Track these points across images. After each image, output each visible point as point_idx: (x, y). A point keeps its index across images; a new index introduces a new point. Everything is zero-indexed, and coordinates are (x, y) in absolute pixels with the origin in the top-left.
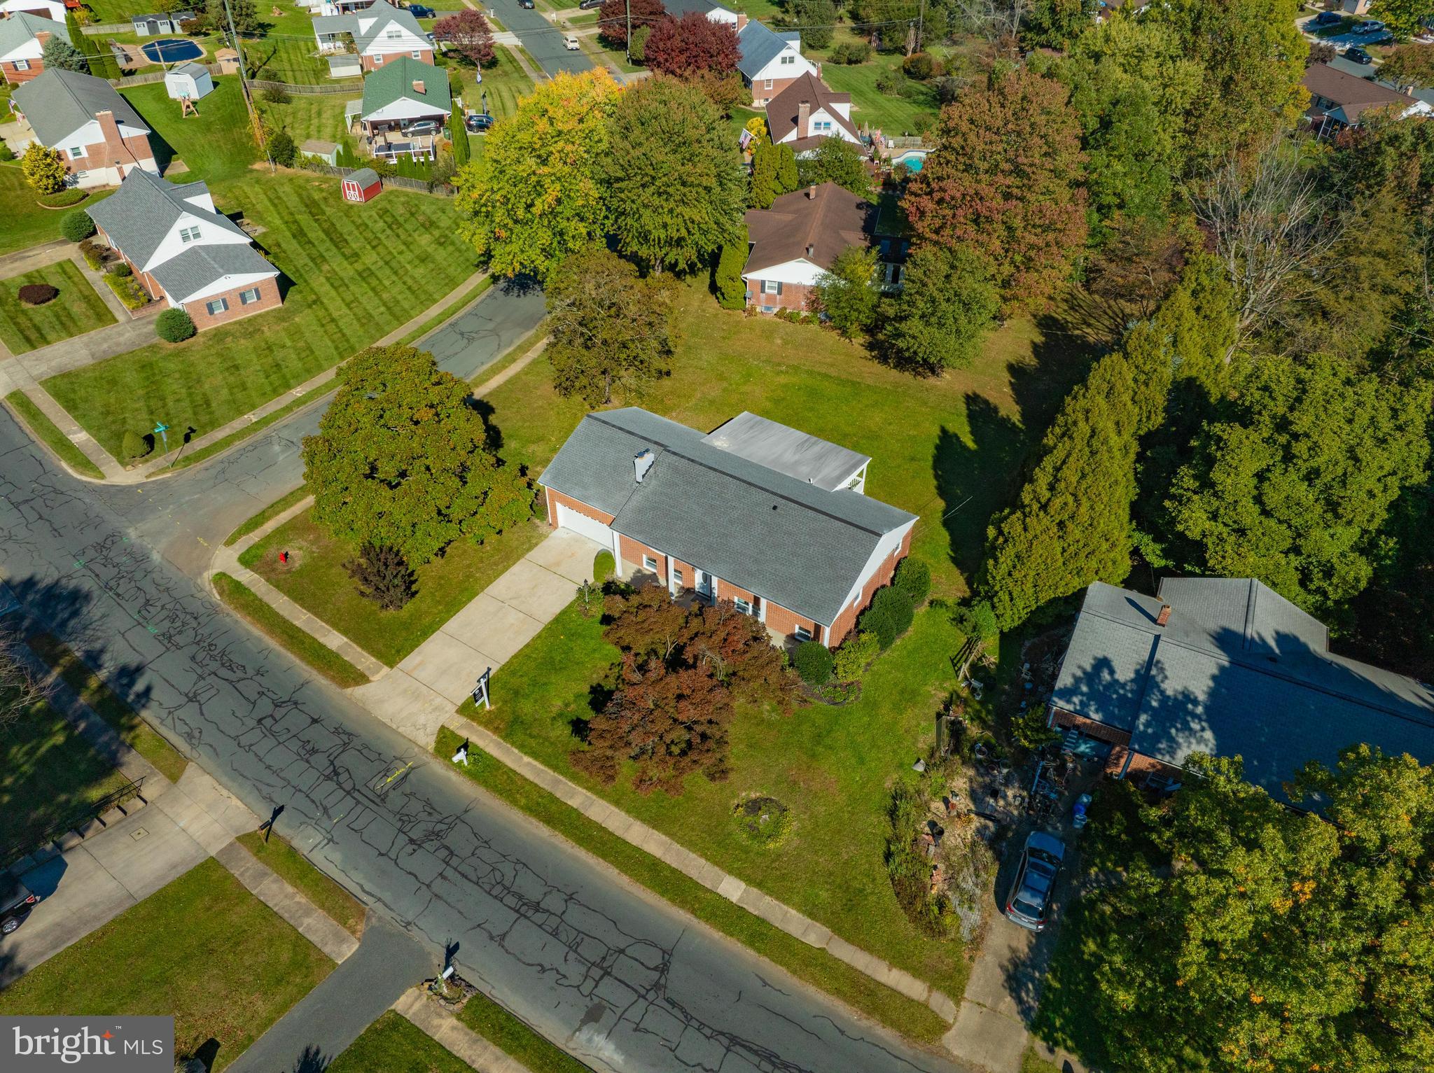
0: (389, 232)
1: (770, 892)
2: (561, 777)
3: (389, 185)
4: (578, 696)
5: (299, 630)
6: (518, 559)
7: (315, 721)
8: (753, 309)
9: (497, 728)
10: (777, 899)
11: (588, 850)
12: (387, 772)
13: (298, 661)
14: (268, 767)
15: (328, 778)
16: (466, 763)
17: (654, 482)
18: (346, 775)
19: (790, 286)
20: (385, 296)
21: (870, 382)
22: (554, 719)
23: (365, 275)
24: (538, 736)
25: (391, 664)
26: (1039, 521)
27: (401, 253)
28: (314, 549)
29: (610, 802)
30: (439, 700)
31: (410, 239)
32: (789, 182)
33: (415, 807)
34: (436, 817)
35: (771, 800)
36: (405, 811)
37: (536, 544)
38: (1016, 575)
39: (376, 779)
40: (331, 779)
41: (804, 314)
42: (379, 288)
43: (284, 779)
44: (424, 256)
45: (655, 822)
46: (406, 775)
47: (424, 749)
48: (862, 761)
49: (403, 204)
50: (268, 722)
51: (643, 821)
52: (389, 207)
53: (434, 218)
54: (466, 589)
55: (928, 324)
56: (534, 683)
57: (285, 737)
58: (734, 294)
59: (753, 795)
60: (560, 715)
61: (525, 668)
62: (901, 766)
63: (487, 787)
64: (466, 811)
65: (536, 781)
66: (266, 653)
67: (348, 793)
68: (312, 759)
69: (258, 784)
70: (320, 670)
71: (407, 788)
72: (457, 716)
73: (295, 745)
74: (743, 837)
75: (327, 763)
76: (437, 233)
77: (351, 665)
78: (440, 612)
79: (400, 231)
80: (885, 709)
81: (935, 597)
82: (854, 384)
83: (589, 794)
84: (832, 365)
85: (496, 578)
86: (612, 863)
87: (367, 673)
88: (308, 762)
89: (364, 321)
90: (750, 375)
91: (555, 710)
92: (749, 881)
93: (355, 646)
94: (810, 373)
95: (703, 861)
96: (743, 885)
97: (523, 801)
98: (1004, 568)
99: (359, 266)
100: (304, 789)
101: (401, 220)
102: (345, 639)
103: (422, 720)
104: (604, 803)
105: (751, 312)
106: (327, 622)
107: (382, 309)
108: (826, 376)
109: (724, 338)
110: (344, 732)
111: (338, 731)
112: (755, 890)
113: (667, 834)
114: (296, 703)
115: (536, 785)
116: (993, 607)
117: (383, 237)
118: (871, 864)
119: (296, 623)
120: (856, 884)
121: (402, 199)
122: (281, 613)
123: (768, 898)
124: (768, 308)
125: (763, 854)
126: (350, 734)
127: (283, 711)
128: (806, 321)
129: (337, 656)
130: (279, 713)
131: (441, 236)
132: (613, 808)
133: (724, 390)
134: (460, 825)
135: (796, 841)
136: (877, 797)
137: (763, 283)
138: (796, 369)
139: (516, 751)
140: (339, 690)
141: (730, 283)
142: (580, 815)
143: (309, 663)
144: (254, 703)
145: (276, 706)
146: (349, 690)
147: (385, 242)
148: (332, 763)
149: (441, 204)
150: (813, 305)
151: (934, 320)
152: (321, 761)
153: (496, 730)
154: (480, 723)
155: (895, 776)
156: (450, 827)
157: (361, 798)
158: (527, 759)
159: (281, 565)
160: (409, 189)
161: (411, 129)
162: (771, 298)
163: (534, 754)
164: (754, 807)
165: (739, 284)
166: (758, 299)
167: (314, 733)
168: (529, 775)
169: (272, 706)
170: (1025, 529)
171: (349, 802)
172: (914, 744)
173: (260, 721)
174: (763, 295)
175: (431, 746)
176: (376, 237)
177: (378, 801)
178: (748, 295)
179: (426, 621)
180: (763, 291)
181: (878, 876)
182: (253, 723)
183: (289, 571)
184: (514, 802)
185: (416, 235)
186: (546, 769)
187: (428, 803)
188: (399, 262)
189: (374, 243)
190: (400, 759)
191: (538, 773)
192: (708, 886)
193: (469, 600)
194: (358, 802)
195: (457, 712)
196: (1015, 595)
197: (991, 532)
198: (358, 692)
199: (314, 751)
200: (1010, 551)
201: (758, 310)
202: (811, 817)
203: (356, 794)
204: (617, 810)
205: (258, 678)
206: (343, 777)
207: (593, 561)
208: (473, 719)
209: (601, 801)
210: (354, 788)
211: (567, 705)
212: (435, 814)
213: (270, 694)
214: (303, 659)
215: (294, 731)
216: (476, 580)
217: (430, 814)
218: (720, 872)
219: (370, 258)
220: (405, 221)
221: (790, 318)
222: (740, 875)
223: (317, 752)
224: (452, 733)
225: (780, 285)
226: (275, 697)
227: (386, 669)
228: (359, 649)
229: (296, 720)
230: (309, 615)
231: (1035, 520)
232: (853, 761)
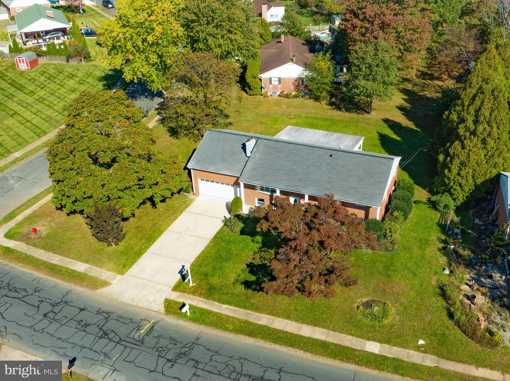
0: (48, 81)
1: (395, 345)
2: (249, 311)
3: (42, 61)
4: (243, 271)
5: (56, 265)
6: (182, 212)
7: (82, 310)
8: (266, 93)
9: (201, 294)
10: (400, 347)
11: (281, 345)
12: (139, 328)
13: (60, 281)
14: (59, 339)
15: (101, 337)
16: (188, 314)
17: (258, 155)
18: (113, 334)
19: (285, 79)
20: (56, 108)
21: (338, 118)
22: (233, 283)
23: (41, 100)
24: (227, 293)
25: (122, 273)
26: (472, 141)
27: (59, 89)
28: (53, 224)
29: (284, 318)
30: (158, 287)
31: (62, 83)
32: (267, 37)
33: (164, 342)
34: (179, 345)
35: (376, 301)
36: (158, 345)
37: (190, 204)
38: (463, 173)
39: (133, 333)
40: (104, 338)
41: (294, 93)
42: (51, 105)
43: (72, 343)
44: (73, 90)
45: (315, 323)
46: (152, 327)
47: (159, 313)
48: (415, 275)
49: (54, 69)
50: (51, 315)
51: (308, 324)
52: (45, 70)
53: (73, 73)
54: (156, 230)
55: (368, 80)
56: (214, 269)
57: (65, 321)
58: (256, 86)
59: (364, 300)
60: (237, 281)
61: (206, 262)
62: (436, 273)
63: (205, 324)
64: (197, 339)
65: (235, 316)
66: (37, 280)
67: (118, 343)
68: (86, 329)
69: (54, 349)
70: (76, 283)
71: (155, 334)
72: (173, 292)
73: (73, 324)
74: (367, 321)
75: (98, 330)
76: (78, 79)
77: (96, 278)
78: (143, 243)
79: (56, 80)
80: (415, 250)
81: (415, 199)
82: (330, 120)
83: (270, 316)
84: (316, 114)
85: (171, 223)
86: (297, 348)
87: (108, 280)
88: (84, 331)
89: (47, 119)
90: (276, 121)
91: (232, 280)
92: (381, 341)
93: (95, 267)
94: (307, 117)
95: (350, 337)
96: (378, 344)
97: (231, 327)
98: (455, 171)
99: (36, 97)
100: (88, 346)
101: (55, 75)
102: (88, 265)
103: (151, 298)
104: (281, 319)
105: (265, 96)
106: (73, 259)
107: (57, 113)
108: (316, 118)
109: (255, 108)
110: (103, 312)
111: (99, 312)
112: (386, 345)
113: (323, 327)
114: (66, 302)
115: (236, 318)
116: (451, 195)
117: (46, 83)
118: (442, 320)
119: (53, 262)
120: (439, 332)
121: (52, 66)
122: (41, 258)
123: (395, 348)
124: (274, 93)
125: (382, 327)
126: (107, 313)
127: (59, 308)
128: (296, 96)
129: (86, 274)
130: (56, 310)
131: (80, 80)
132: (287, 321)
133: (266, 128)
134: (196, 347)
135: (398, 318)
136: (431, 290)
137: (270, 79)
138: (299, 116)
139: (217, 303)
140: (92, 292)
141: (254, 80)
142: (269, 328)
143: (67, 281)
144: (38, 307)
145: (53, 306)
146: (99, 291)
147: (48, 85)
148: (101, 329)
149: (76, 67)
150: (297, 87)
151: (371, 77)
152: (93, 329)
153: (200, 295)
154: (189, 293)
155: (435, 278)
156: (191, 349)
157: (127, 344)
158: (224, 306)
159: (33, 235)
160: (55, 62)
161: (48, 37)
162: (275, 87)
163: (230, 303)
164: (368, 305)
165: (258, 80)
166: (268, 88)
167: (83, 316)
168: (229, 314)
169: (51, 307)
170: (463, 148)
171: (120, 348)
172: (438, 262)
173: (45, 315)
174: (271, 86)
175: (163, 310)
176: (42, 84)
177: (138, 343)
178: (263, 86)
179: (136, 249)
180: (271, 83)
181: (449, 326)
182: (42, 317)
183: (40, 238)
184: (226, 329)
185: (65, 81)
186: (239, 309)
187: (171, 339)
188: (59, 93)
189: (42, 86)
190: (145, 320)
191: (235, 312)
192: (359, 348)
193: (159, 235)
194: (126, 347)
195: (173, 290)
196: (463, 185)
197: (441, 158)
198: (105, 291)
199: (87, 325)
200: (457, 162)
201: (269, 94)
202: (401, 305)
203: (123, 343)
204: (289, 321)
205: (37, 293)
206: (111, 335)
207: (226, 207)
208: (184, 292)
209: (278, 319)
210: (120, 340)
211: (239, 276)
212: (179, 344)
213: (47, 300)
214: (63, 279)
215: (70, 317)
216: (160, 225)
217: (175, 344)
218: (363, 340)
219: (42, 93)
220: (57, 76)
221: (287, 96)
222: (374, 340)
223: (89, 325)
224: (173, 301)
225: (280, 80)
226: (51, 302)
227: (119, 277)
228: (99, 269)
229: (68, 311)
230: (60, 257)
231: (469, 141)
232: (411, 275)
